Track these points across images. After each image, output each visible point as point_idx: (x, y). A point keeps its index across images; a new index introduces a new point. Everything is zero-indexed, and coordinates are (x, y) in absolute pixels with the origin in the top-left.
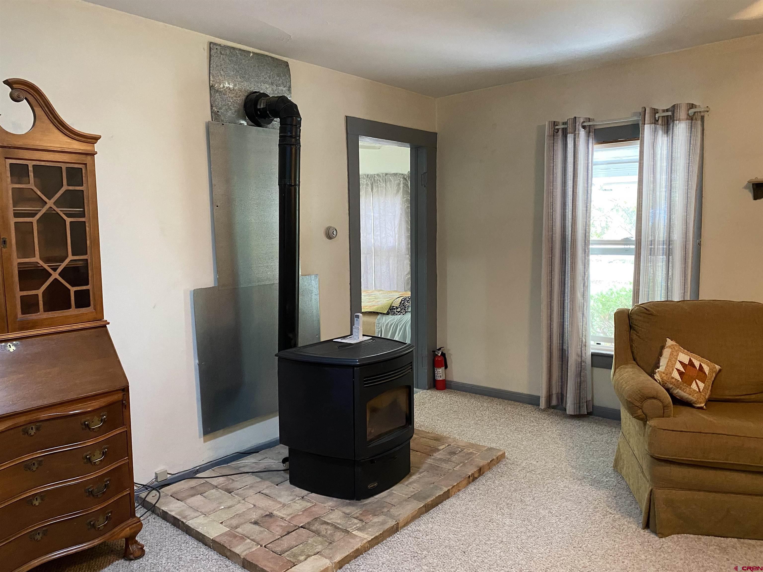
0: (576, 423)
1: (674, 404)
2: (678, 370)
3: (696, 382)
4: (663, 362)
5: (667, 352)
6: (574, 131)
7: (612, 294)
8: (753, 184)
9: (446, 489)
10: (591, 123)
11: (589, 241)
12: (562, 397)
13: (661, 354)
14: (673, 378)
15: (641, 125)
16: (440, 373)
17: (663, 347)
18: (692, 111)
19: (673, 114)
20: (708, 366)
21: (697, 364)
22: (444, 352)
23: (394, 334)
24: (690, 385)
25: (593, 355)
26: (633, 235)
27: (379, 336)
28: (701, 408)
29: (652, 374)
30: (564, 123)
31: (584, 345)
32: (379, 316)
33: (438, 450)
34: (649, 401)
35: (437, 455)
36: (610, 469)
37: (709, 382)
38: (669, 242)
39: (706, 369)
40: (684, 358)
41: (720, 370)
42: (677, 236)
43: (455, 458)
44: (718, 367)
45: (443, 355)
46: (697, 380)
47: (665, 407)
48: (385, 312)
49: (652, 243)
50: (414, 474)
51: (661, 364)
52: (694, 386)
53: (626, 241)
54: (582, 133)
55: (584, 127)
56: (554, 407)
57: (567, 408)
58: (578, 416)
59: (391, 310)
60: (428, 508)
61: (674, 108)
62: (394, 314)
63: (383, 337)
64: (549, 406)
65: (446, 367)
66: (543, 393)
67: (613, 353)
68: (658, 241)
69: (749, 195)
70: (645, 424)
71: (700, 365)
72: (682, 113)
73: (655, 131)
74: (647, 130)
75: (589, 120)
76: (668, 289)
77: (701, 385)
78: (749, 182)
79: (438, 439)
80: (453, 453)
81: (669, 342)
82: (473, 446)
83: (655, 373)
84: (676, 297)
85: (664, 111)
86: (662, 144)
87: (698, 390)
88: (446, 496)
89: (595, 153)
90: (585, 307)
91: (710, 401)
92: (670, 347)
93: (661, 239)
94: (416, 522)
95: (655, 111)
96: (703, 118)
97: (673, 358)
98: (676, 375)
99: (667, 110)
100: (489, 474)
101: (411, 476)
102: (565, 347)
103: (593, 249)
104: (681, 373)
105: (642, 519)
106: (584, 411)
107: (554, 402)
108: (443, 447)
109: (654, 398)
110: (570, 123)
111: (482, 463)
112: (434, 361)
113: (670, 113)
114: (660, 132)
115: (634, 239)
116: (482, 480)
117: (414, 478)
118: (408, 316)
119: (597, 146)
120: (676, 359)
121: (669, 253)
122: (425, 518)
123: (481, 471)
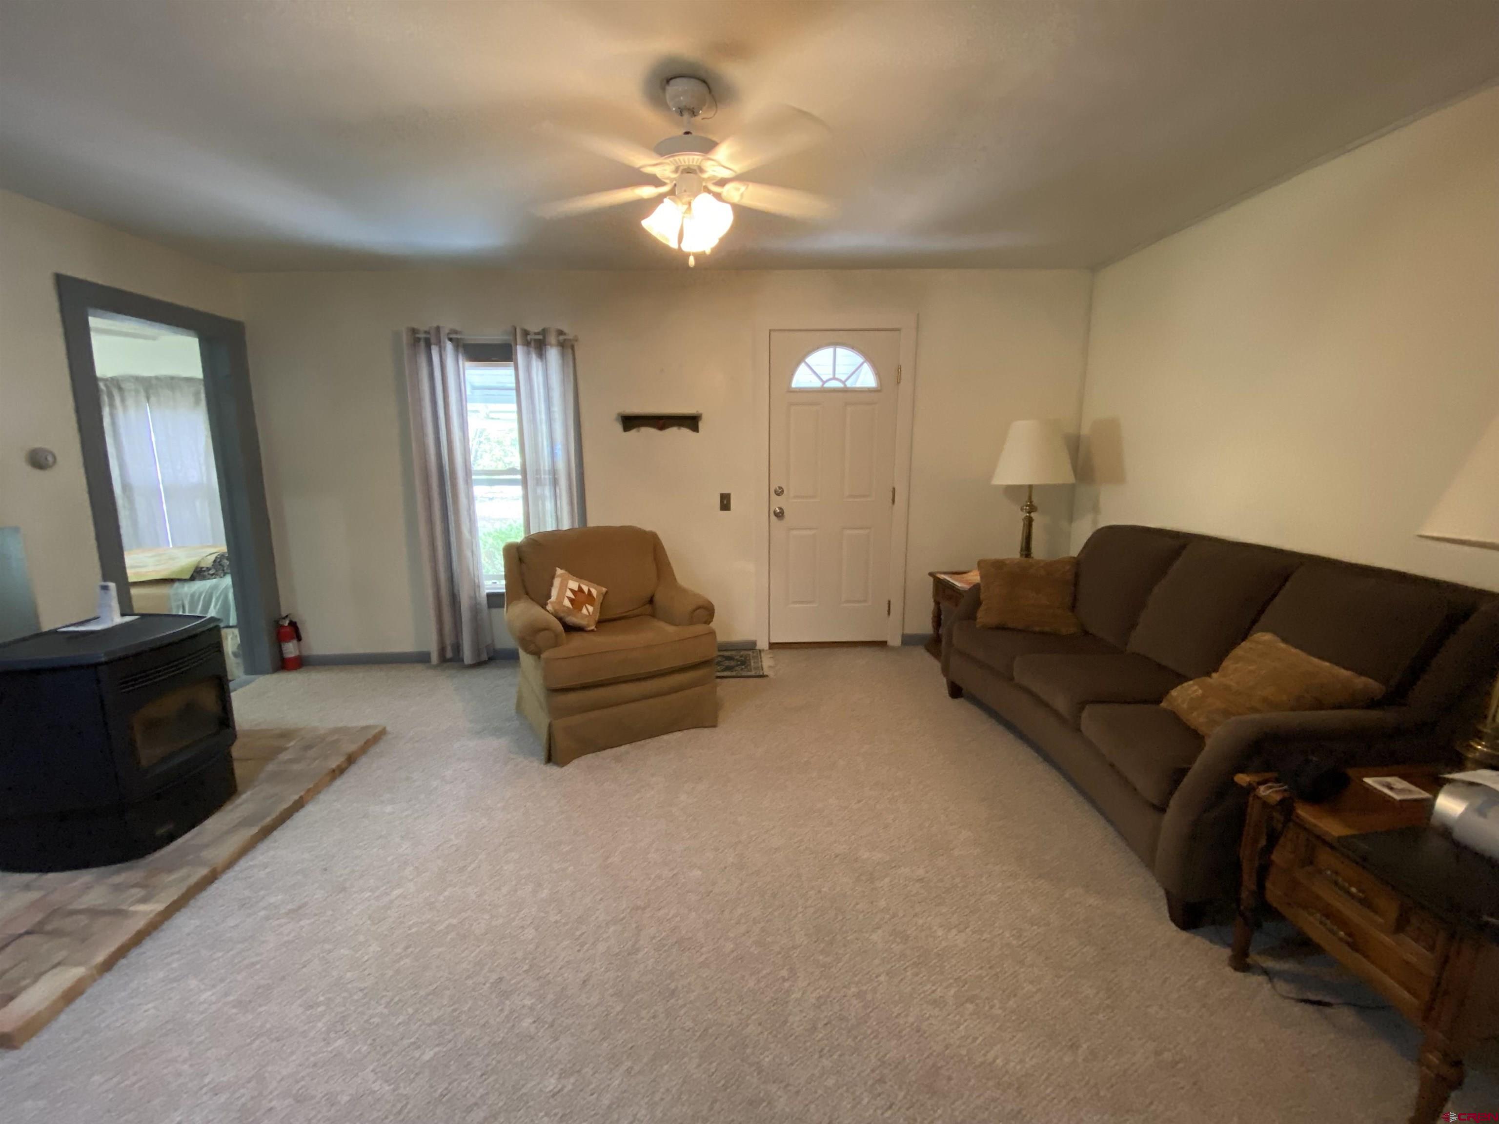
0: (475, 672)
1: (565, 631)
2: (568, 597)
3: (586, 607)
4: (554, 593)
5: (557, 582)
6: (439, 343)
7: (511, 530)
8: (622, 417)
9: (296, 797)
10: (459, 336)
11: (470, 471)
12: (457, 648)
13: (551, 585)
14: (564, 606)
15: (513, 346)
16: (291, 649)
17: (553, 577)
18: (561, 338)
19: (544, 337)
20: (595, 589)
21: (585, 589)
22: (294, 620)
23: (206, 608)
24: (581, 610)
25: (489, 596)
26: (517, 463)
27: (181, 613)
28: (593, 631)
29: (544, 606)
30: (426, 332)
31: (476, 587)
32: (177, 584)
33: (286, 749)
34: (542, 634)
35: (284, 756)
36: (513, 712)
37: (598, 603)
38: (554, 472)
39: (594, 592)
40: (573, 585)
41: (607, 592)
42: (561, 465)
43: (311, 753)
44: (604, 590)
45: (293, 624)
46: (587, 605)
47: (557, 636)
48: (188, 577)
49: (538, 472)
50: (245, 792)
51: (552, 594)
52: (584, 611)
53: (512, 471)
54: (449, 346)
55: (451, 340)
56: (450, 660)
57: (465, 660)
58: (479, 664)
59: (198, 573)
60: (266, 832)
61: (544, 332)
62: (204, 578)
63: (187, 614)
64: (444, 660)
65: (299, 638)
66: (433, 649)
67: (504, 591)
68: (544, 470)
69: (619, 427)
70: (539, 657)
71: (589, 591)
72: (552, 339)
73: (528, 354)
74: (520, 352)
75: (456, 332)
76: (558, 520)
77: (591, 609)
78: (619, 414)
79: (286, 735)
80: (308, 747)
81: (559, 571)
82: (337, 730)
83: (546, 604)
84: (566, 526)
85: (536, 334)
86: (537, 370)
87: (587, 614)
88: (299, 805)
89: (467, 372)
90: (474, 545)
91: (600, 622)
92: (561, 576)
93: (547, 468)
94: (250, 855)
95: (526, 333)
96: (573, 348)
97: (564, 586)
98: (567, 603)
99: (538, 334)
100: (364, 760)
101: (240, 795)
102: (456, 591)
103: (476, 480)
104: (571, 600)
105: (543, 755)
106: (485, 657)
107: (449, 654)
108: (292, 744)
109: (545, 629)
110: (433, 332)
111: (352, 748)
112: (278, 634)
113: (540, 337)
114: (534, 356)
115: (519, 468)
116: (354, 769)
117: (244, 797)
118: (228, 581)
119: (468, 364)
120: (566, 586)
121: (555, 482)
122: (263, 846)
123: (351, 760)
